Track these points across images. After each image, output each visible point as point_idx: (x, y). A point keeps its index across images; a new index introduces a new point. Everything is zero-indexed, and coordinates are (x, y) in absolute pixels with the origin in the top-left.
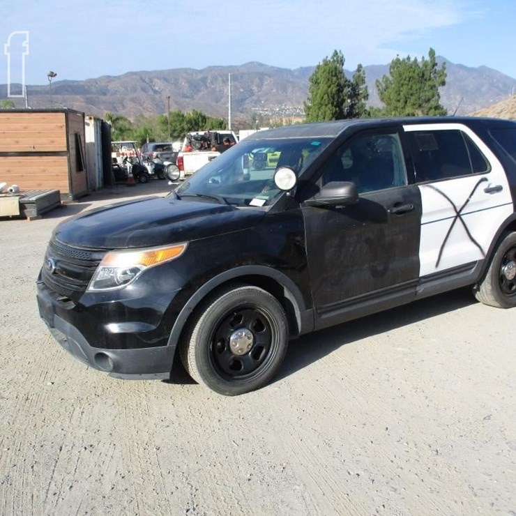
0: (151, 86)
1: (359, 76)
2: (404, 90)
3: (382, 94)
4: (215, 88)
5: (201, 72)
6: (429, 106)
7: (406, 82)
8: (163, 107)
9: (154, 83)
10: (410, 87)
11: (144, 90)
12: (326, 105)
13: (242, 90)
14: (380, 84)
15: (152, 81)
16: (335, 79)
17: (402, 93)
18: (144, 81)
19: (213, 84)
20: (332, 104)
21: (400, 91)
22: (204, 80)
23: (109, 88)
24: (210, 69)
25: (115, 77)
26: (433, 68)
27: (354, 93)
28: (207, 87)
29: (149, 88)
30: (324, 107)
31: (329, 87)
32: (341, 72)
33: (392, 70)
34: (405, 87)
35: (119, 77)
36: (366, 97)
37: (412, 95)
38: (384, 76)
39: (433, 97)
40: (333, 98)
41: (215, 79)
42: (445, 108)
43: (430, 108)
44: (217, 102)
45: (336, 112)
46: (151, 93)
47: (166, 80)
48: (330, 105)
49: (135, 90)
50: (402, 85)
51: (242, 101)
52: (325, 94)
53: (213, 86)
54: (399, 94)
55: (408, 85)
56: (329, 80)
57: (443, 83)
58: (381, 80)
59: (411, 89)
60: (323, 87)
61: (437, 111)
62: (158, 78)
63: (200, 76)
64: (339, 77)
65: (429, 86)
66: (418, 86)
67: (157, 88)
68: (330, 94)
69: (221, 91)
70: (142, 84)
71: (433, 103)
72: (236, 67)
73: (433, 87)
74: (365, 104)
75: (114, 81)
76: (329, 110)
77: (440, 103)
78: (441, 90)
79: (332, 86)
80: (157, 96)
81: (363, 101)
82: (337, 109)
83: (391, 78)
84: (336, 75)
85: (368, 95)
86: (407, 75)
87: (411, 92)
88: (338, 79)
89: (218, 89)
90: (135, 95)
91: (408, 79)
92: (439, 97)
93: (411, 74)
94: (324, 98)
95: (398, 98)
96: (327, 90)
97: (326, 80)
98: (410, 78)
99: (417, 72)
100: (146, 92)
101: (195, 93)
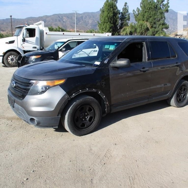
0: (62, 20)
1: (126, 8)
2: (146, 14)
3: (136, 17)
4: (86, 20)
5: (81, 14)
6: (160, 23)
7: (147, 11)
8: (66, 27)
9: (63, 18)
10: (149, 13)
11: (59, 21)
12: (107, 23)
13: (96, 21)
14: (135, 12)
15: (62, 18)
16: (112, 9)
17: (145, 16)
18: (59, 17)
19: (85, 19)
20: (110, 22)
21: (144, 15)
22: (82, 17)
23: (47, 20)
24: (84, 13)
25: (49, 16)
26: (162, 3)
27: (123, 17)
28: (83, 20)
29: (61, 20)
30: (106, 23)
31: (109, 13)
32: (115, 6)
33: (141, 5)
34: (147, 13)
35: (50, 16)
36: (129, 19)
37: (150, 17)
38: (137, 8)
39: (162, 19)
40: (111, 20)
41: (86, 17)
42: (168, 24)
43: (160, 24)
44: (86, 26)
45: (112, 26)
46: (62, 22)
47: (68, 17)
48: (109, 22)
49: (56, 21)
50: (146, 12)
51: (96, 26)
52: (106, 17)
53: (85, 20)
54: (144, 17)
55: (149, 12)
56: (109, 10)
57: (167, 11)
58: (136, 10)
59: (150, 14)
60: (106, 13)
61: (163, 26)
62: (65, 16)
63: (81, 16)
64: (114, 8)
65: (160, 12)
66: (154, 12)
67: (64, 20)
68: (109, 17)
69: (88, 21)
70: (59, 18)
71: (161, 22)
72: (94, 12)
73: (162, 13)
74: (128, 23)
75: (48, 17)
76: (108, 25)
77: (165, 22)
78: (166, 14)
79: (110, 13)
80: (64, 23)
81: (127, 21)
82: (113, 25)
83: (141, 9)
84: (112, 7)
85: (129, 18)
86: (148, 6)
87: (150, 15)
88: (113, 9)
89: (87, 21)
90: (56, 23)
91: (148, 9)
92: (165, 19)
93: (150, 6)
94: (106, 19)
95: (143, 19)
96: (107, 15)
97: (108, 10)
98: (150, 8)
99: (153, 5)
100: (60, 22)
101: (79, 22)
